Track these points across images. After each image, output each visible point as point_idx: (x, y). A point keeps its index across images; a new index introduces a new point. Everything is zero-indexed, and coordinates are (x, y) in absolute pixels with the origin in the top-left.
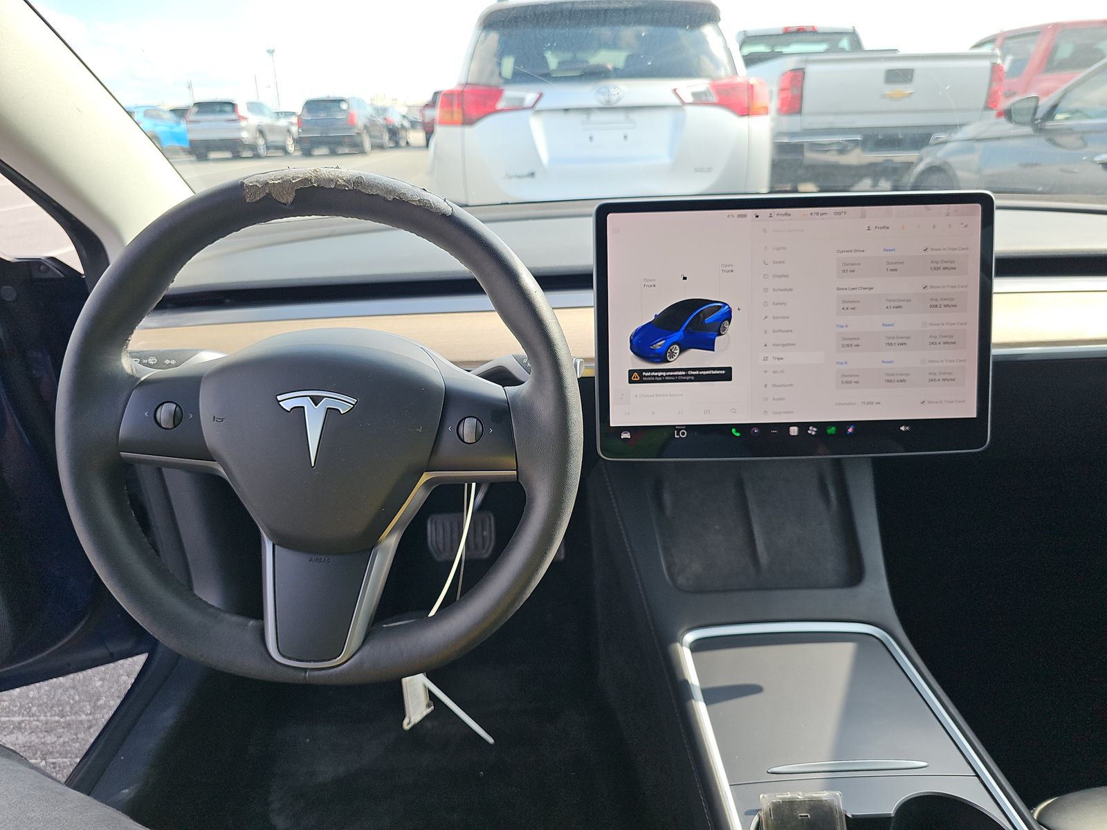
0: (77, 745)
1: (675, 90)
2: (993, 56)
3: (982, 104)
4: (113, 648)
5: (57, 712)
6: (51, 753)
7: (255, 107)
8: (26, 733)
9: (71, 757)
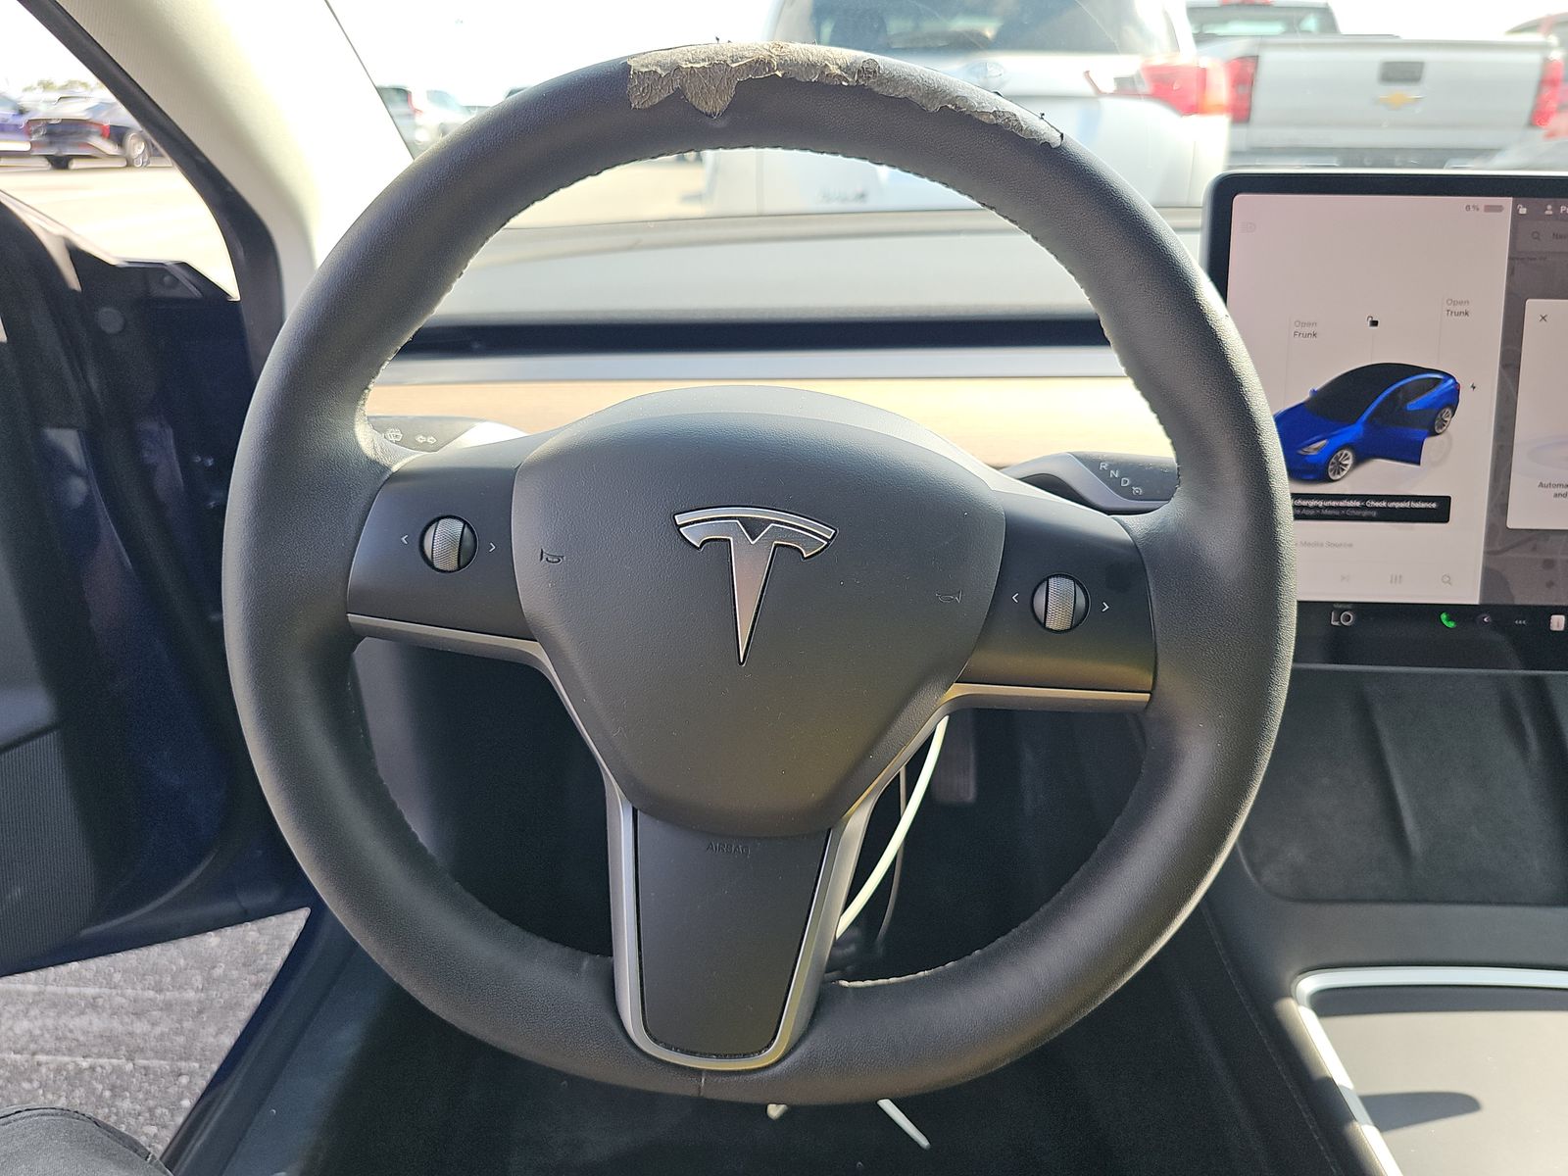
0: (181, 1040)
1: (1087, 72)
2: (1544, 47)
3: (1524, 118)
4: (247, 901)
5: (153, 983)
6: (142, 1050)
7: (438, 97)
8: (104, 1015)
9: (173, 1059)
